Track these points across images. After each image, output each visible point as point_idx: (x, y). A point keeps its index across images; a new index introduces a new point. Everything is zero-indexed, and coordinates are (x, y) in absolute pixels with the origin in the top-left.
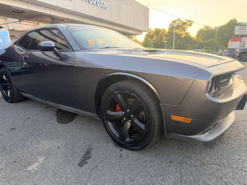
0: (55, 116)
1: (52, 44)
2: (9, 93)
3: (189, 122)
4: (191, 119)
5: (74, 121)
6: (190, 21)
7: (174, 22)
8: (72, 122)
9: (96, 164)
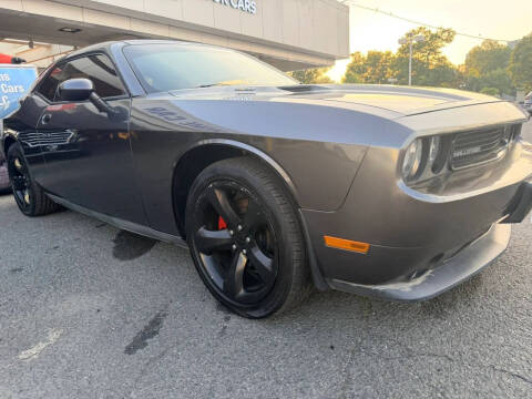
0: (112, 243)
1: (88, 85)
2: (27, 197)
3: (364, 251)
4: (367, 245)
5: (148, 255)
6: (449, 31)
7: (410, 35)
8: (142, 257)
9: (163, 349)
